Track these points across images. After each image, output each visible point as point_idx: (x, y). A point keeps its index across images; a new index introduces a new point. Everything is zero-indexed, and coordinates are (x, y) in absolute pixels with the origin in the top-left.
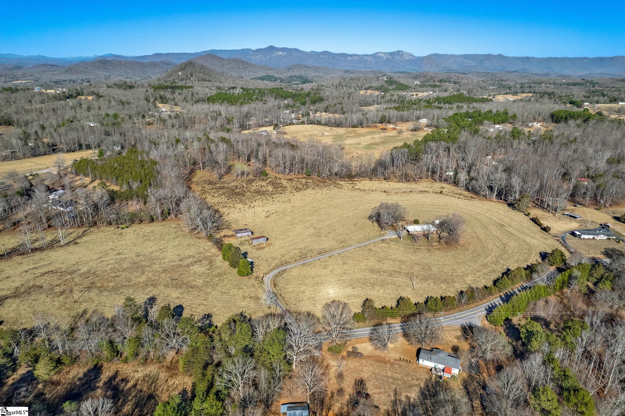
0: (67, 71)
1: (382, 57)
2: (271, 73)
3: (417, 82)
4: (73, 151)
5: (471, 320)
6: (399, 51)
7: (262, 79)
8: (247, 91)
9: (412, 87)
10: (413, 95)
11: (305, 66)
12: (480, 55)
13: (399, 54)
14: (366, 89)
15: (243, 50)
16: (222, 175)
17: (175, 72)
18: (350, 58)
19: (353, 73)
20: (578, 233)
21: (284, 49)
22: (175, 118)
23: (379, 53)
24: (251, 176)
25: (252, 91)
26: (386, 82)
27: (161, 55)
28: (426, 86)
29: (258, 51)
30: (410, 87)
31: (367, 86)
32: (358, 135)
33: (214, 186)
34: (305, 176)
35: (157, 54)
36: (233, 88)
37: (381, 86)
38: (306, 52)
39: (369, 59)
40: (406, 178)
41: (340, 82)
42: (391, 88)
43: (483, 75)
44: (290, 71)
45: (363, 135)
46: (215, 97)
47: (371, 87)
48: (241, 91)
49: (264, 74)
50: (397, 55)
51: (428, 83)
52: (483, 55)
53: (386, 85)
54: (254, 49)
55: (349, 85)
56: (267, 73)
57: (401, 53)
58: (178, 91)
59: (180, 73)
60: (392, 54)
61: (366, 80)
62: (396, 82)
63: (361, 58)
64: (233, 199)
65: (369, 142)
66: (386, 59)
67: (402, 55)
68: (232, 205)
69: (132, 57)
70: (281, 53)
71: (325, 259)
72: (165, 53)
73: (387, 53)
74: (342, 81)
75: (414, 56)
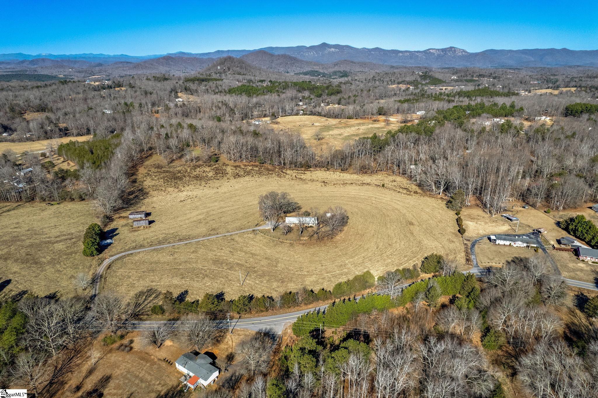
0: (135, 67)
1: (434, 54)
2: (316, 68)
3: (455, 77)
4: (81, 135)
5: (274, 327)
6: (451, 48)
7: (306, 74)
8: (273, 84)
9: (447, 81)
10: (442, 89)
11: (352, 62)
12: (541, 50)
13: (452, 51)
14: (399, 83)
15: (298, 47)
16: (174, 160)
17: (215, 66)
18: (401, 54)
19: (397, 68)
20: (493, 237)
21: (337, 46)
22: (181, 107)
23: (431, 49)
24: (201, 162)
25: (277, 84)
26: (421, 76)
27: (222, 52)
28: (461, 81)
29: (312, 48)
30: (445, 82)
31: (400, 80)
32: (347, 126)
33: (159, 170)
34: (257, 163)
35: (219, 51)
36: (262, 81)
37: (414, 81)
38: (358, 49)
39: (420, 55)
40: (364, 170)
41: (374, 77)
42: (424, 82)
43: (538, 70)
44: (336, 67)
45: (353, 126)
46: (236, 89)
47: (404, 81)
48: (269, 84)
49: (310, 69)
50: (449, 51)
51: (465, 78)
52: (544, 50)
53: (419, 80)
54: (308, 46)
55: (382, 79)
56: (313, 68)
57: (453, 49)
58: (204, 83)
59: (219, 67)
60: (443, 50)
61: (401, 74)
62: (430, 77)
63: (412, 54)
64: (169, 183)
65: (352, 133)
66: (438, 55)
67: (455, 51)
68: (163, 189)
69: (197, 54)
70: (333, 49)
71: (178, 246)
72: (226, 50)
73: (438, 50)
74: (377, 76)
75: (467, 52)
